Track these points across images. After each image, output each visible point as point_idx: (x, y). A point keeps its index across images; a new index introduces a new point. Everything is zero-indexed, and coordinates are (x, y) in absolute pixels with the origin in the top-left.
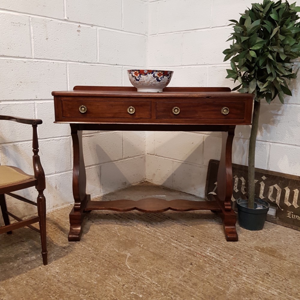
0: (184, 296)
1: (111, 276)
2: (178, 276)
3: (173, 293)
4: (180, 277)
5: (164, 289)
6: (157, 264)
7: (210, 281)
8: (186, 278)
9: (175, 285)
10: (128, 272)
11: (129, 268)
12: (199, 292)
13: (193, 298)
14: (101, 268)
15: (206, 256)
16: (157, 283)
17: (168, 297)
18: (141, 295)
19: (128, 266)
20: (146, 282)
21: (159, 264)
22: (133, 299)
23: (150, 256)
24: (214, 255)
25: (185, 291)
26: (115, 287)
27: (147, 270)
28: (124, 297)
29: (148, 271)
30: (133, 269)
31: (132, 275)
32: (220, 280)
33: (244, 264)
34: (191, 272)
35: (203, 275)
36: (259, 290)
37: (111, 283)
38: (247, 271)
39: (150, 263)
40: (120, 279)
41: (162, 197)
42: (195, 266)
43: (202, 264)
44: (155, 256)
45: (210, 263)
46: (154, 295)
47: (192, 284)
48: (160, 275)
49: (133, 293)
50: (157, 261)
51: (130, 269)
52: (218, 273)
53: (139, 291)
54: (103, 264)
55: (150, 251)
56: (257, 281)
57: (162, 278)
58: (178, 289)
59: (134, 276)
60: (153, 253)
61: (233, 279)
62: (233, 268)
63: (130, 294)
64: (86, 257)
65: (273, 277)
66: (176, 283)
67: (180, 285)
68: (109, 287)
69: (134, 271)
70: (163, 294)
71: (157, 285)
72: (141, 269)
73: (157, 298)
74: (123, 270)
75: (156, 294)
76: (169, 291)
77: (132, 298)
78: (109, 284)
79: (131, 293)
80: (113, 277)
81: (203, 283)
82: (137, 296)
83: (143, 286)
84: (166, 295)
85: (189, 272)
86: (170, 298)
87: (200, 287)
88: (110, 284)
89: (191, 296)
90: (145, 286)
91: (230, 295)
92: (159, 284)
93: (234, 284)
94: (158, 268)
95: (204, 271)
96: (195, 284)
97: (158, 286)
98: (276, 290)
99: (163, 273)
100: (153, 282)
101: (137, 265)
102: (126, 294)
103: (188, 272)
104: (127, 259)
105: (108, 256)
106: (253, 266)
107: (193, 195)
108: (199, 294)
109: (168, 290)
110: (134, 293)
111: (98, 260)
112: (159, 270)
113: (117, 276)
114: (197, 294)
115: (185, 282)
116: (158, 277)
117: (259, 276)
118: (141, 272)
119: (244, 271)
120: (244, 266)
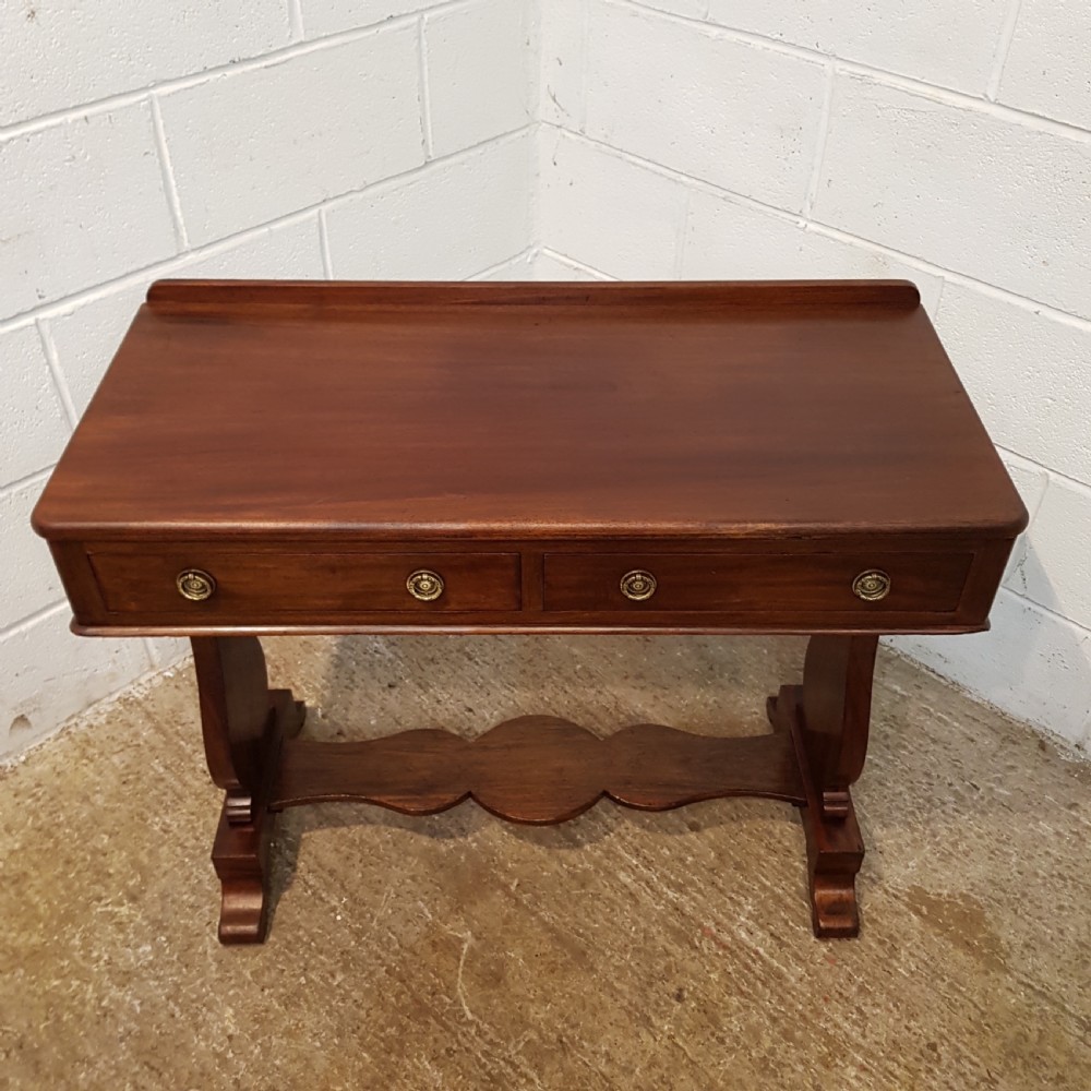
1: (407, 1061)
2: (631, 1062)
4: (638, 1070)
6: (563, 996)
8: (656, 1074)
10: (465, 1040)
11: (470, 1016)
14: (373, 1015)
15: (734, 947)
19: (466, 1008)
21: (571, 996)
23: (542, 950)
24: (761, 942)
27: (527, 1026)
29: (531, 1035)
30: (481, 1022)
31: (477, 1056)
32: (772, 1084)
33: (861, 990)
34: (677, 1040)
35: (715, 1060)
38: (867, 1033)
39: (539, 992)
40: (437, 1076)
42: (693, 1005)
43: (718, 995)
44: (558, 947)
45: (744, 988)
48: (572, 1056)
50: (563, 977)
51: (470, 1023)
52: (768, 1045)
54: (380, 994)
55: (540, 919)
57: (577, 1076)
59: (484, 1060)
60: (553, 930)
62: (819, 1015)
64: (321, 952)
65: (950, 1067)
69: (486, 1033)
72: (508, 1024)
74: (449, 1029)
80: (414, 1066)
85: (669, 1043)
94: (567, 1021)
95: (721, 1034)
99: (583, 1047)
101: (495, 1002)
103: (665, 1042)
104: (462, 963)
105: (397, 946)
106: (891, 1005)
111: (363, 970)
112: (569, 1032)
113: (426, 1063)
116: (562, 1068)
117: (901, 1059)
118: (508, 1039)
119: (855, 1034)
120: (859, 1002)
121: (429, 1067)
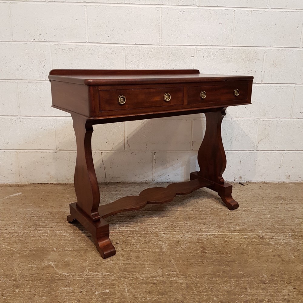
0: (139, 271)
1: (58, 291)
2: (118, 258)
3: (129, 273)
4: (121, 258)
5: (120, 274)
6: (89, 258)
7: (145, 250)
8: (125, 257)
9: (124, 267)
10: (71, 279)
11: (68, 274)
12: (147, 262)
13: (148, 269)
14: (37, 290)
15: (121, 232)
16: (108, 274)
17: (129, 279)
18: (107, 290)
19: (65, 274)
20: (98, 278)
21: (91, 257)
22: (104, 297)
23: (75, 255)
24: (126, 228)
25: (136, 266)
26: (75, 298)
27: (85, 267)
28: (94, 300)
29: (88, 268)
30: (72, 274)
31: (78, 279)
32: (150, 245)
33: (152, 225)
34: (124, 249)
35: (135, 248)
36: (180, 239)
37: (67, 297)
38: (159, 229)
39: (82, 261)
40: (70, 289)
41: (19, 195)
42: (122, 243)
43: (125, 239)
44: (79, 252)
45: (130, 236)
46: (118, 284)
47: (135, 258)
48: (103, 265)
49: (98, 293)
50: (86, 256)
51: (69, 275)
52: (143, 240)
53: (100, 288)
54: (35, 286)
55: (69, 251)
56: (172, 233)
57: (107, 267)
58: (130, 268)
59: (80, 279)
60: (74, 250)
61: (158, 240)
62: (148, 232)
63: (96, 295)
64: (5, 289)
65: (178, 225)
66: (122, 265)
67: (127, 264)
68: (69, 301)
69: (75, 275)
70: (123, 279)
71: (109, 274)
72: (80, 270)
73: (122, 284)
74: (64, 280)
75: (117, 282)
76: (125, 273)
77: (102, 296)
78: (65, 299)
79: (97, 293)
80: (61, 291)
81: (141, 253)
82: (104, 292)
83: (99, 282)
84: (126, 278)
85: (123, 251)
86: (131, 278)
87: (143, 258)
88: (67, 299)
89: (144, 267)
90: (101, 281)
91: (168, 252)
92: (111, 273)
93: (162, 242)
94: (95, 261)
95: (132, 244)
96: (137, 257)
97: (111, 275)
98: (188, 233)
99: (104, 262)
100: (103, 274)
101: (72, 269)
102: (93, 297)
103: (121, 251)
104: (54, 268)
105: (30, 276)
106: (159, 224)
107: (51, 184)
108: (148, 263)
109: (123, 273)
110: (100, 292)
111: (24, 285)
112: (98, 262)
113: (64, 288)
114: (147, 264)
115: (128, 260)
116: (103, 268)
117: (169, 229)
118: (83, 272)
119: (157, 230)
120: (153, 226)
121: (65, 288)
